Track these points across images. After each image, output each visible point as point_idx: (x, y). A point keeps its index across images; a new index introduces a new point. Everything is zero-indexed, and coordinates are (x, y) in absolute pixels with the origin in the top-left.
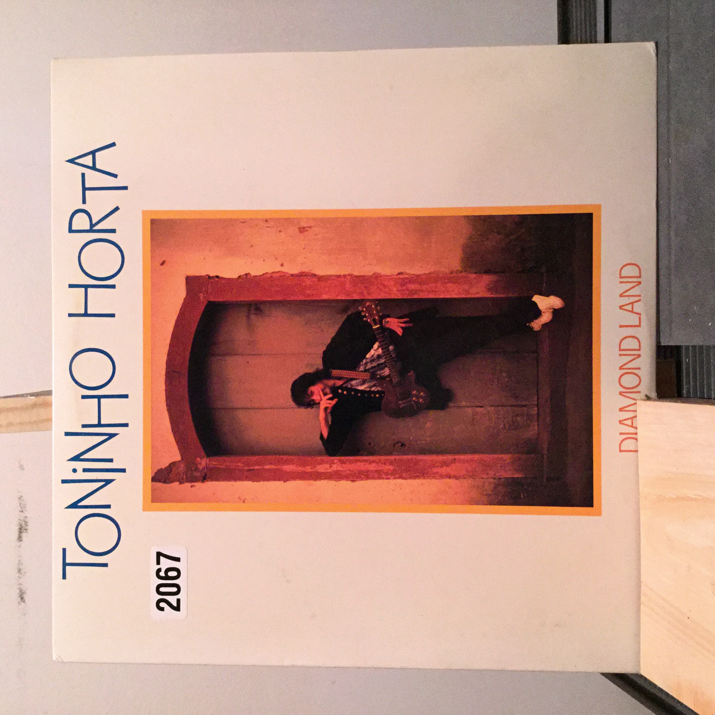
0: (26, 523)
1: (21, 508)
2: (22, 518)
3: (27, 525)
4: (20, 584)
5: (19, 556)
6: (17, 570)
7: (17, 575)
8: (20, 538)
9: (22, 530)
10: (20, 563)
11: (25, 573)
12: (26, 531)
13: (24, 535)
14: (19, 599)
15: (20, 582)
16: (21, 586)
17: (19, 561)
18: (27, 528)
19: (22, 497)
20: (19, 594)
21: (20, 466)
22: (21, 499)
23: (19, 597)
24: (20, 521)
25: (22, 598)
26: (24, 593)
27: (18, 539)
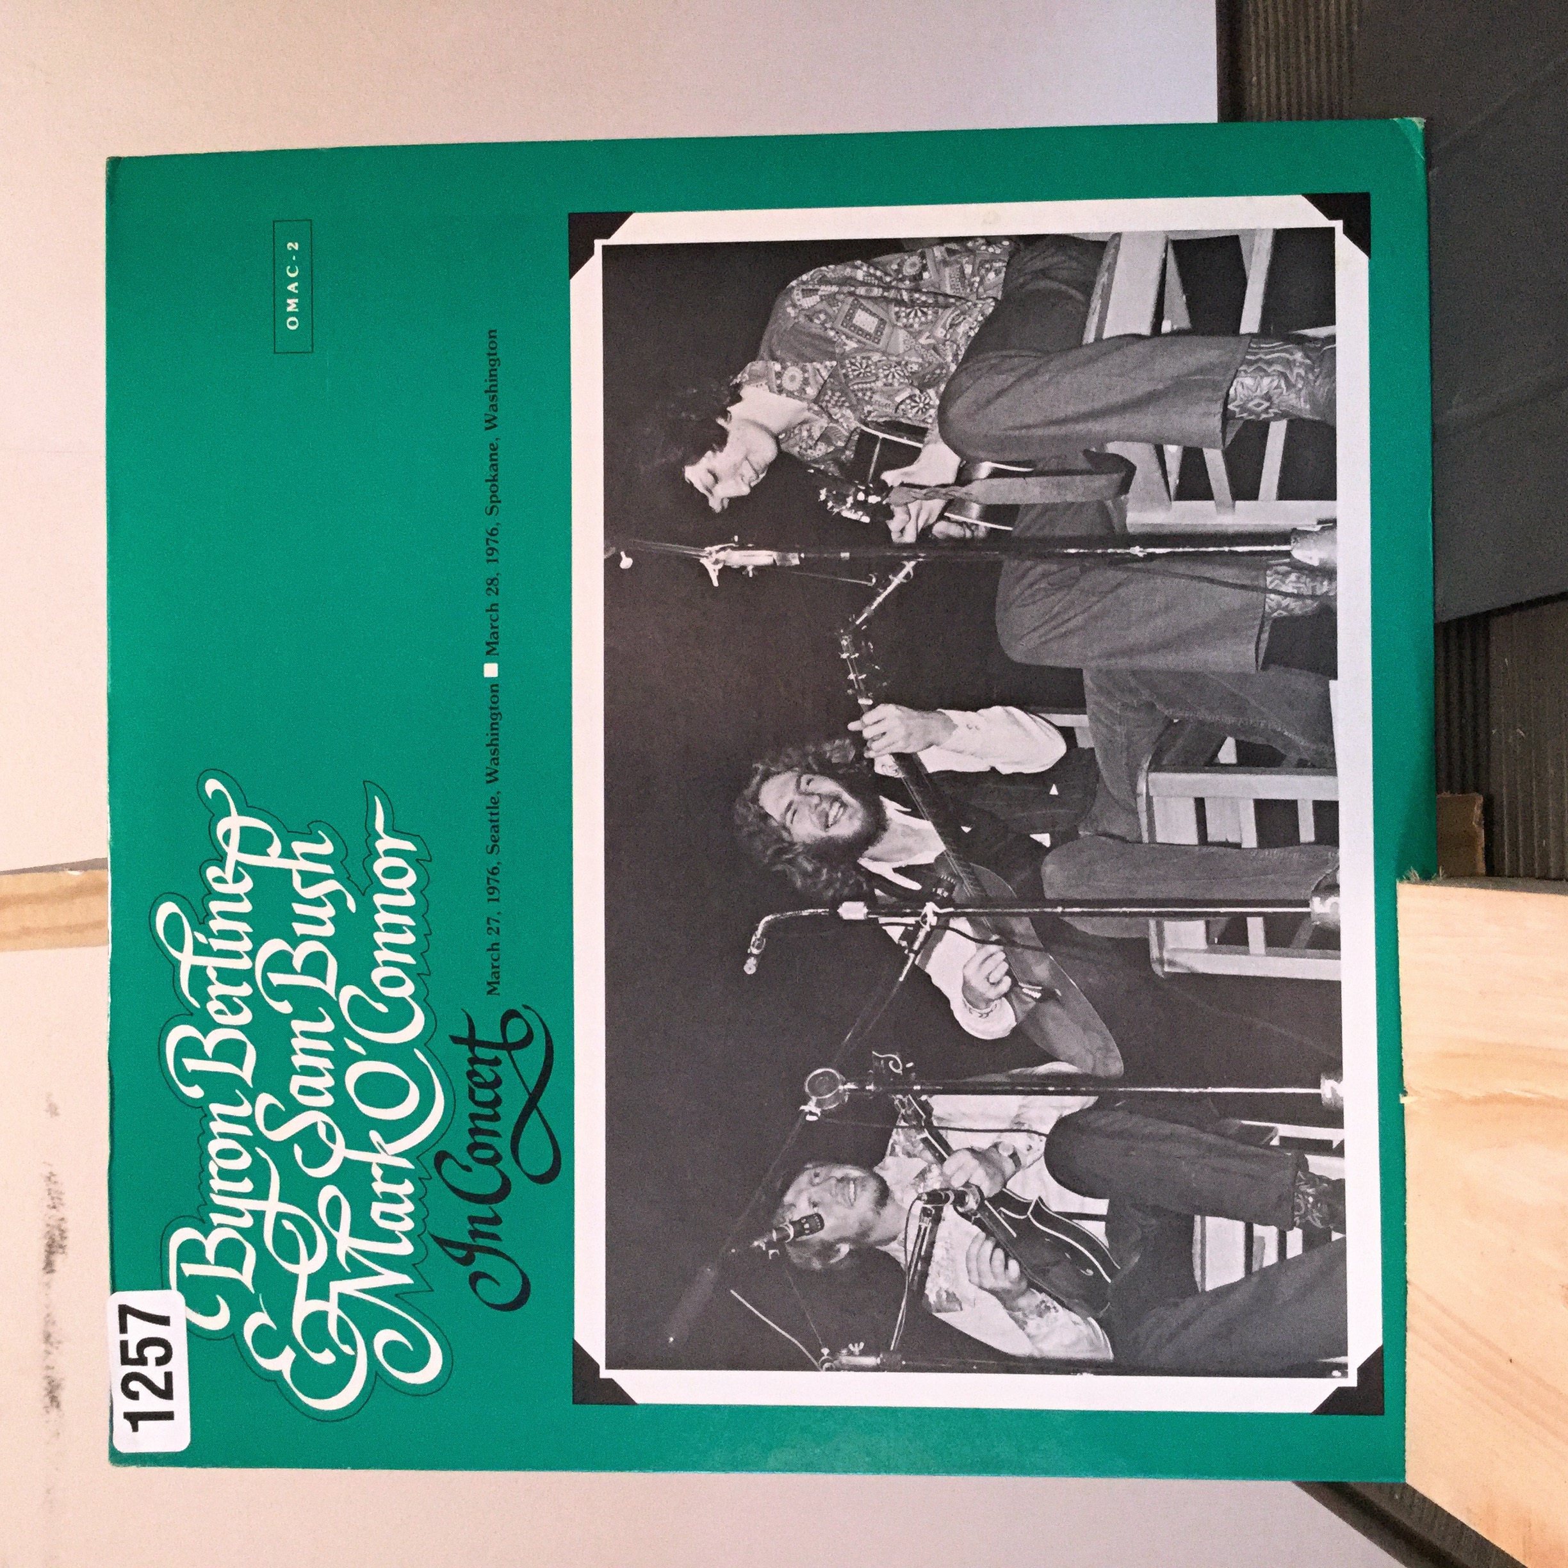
0: (62, 1231)
1: (53, 1198)
2: (52, 1222)
3: (63, 1238)
4: (48, 1368)
5: (47, 1307)
6: (41, 1337)
7: (43, 1347)
8: (49, 1267)
9: (54, 1246)
10: (49, 1320)
11: (59, 1342)
12: (61, 1250)
13: (58, 1259)
14: (47, 1400)
15: (48, 1362)
16: (50, 1373)
17: (48, 1315)
18: (65, 1243)
19: (54, 1175)
20: (46, 1389)
21: (50, 1105)
22: (53, 1178)
23: (45, 1396)
24: (48, 1229)
25: (54, 1400)
26: (58, 1386)
27: (44, 1269)
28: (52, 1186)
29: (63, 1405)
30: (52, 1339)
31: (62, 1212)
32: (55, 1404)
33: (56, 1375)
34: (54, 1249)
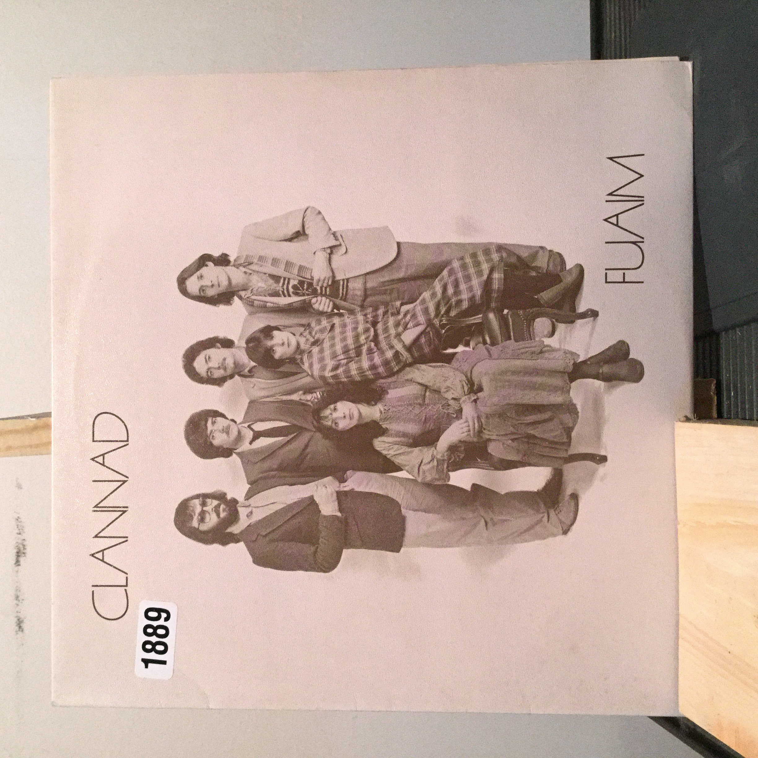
0: (24, 546)
1: (19, 530)
2: (20, 541)
3: (24, 549)
4: (17, 612)
5: (17, 583)
6: (14, 597)
7: (16, 602)
8: (17, 563)
10: (18, 589)
11: (23, 600)
12: (23, 555)
13: (22, 559)
14: (17, 628)
15: (17, 610)
17: (17, 587)
18: (26, 551)
19: (20, 518)
20: (16, 623)
21: (17, 484)
22: (19, 520)
23: (17, 626)
24: (17, 545)
25: (20, 627)
26: (22, 622)
27: (15, 564)
29: (25, 631)
30: (20, 598)
31: (24, 536)
32: (21, 630)
33: (21, 616)
34: (19, 554)
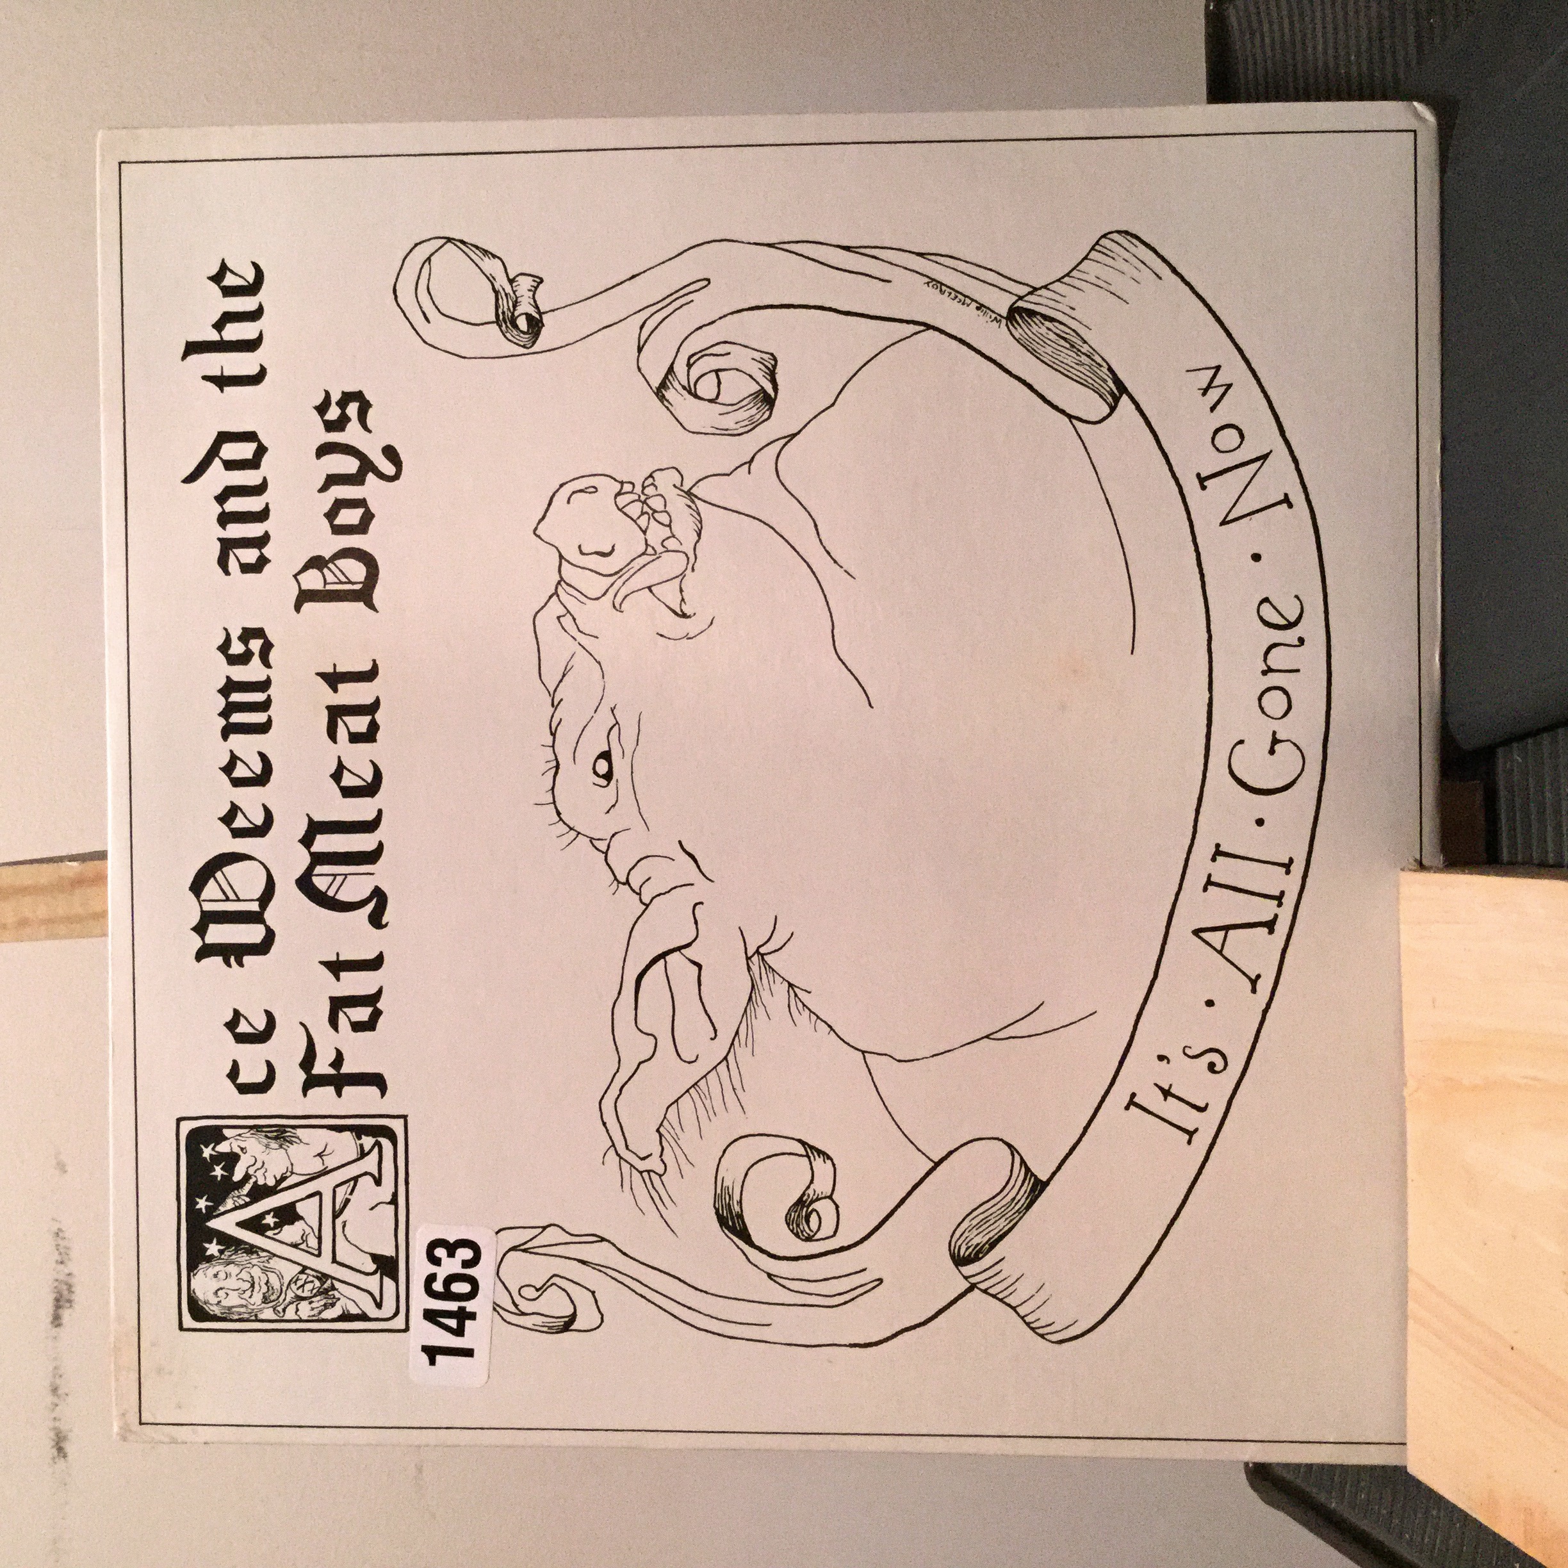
0: (70, 1287)
1: (60, 1254)
2: (62, 1277)
3: (70, 1291)
4: (55, 1419)
5: (55, 1359)
6: (49, 1389)
7: (50, 1399)
8: (57, 1320)
9: (61, 1301)
10: (57, 1373)
11: (66, 1395)
12: (68, 1305)
13: (66, 1314)
14: (55, 1451)
15: (55, 1414)
17: (55, 1368)
18: (73, 1297)
19: (63, 1232)
20: (53, 1440)
21: (58, 1164)
22: (61, 1234)
23: (52, 1447)
24: (56, 1284)
25: (60, 1450)
26: (65, 1438)
27: (52, 1323)
28: (61, 1242)
29: (70, 1457)
30: (60, 1392)
31: (71, 1267)
32: (62, 1455)
33: (63, 1426)
34: (61, 1304)
